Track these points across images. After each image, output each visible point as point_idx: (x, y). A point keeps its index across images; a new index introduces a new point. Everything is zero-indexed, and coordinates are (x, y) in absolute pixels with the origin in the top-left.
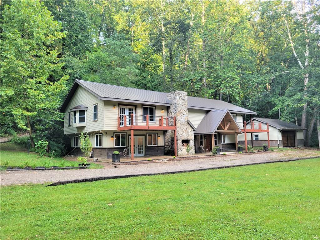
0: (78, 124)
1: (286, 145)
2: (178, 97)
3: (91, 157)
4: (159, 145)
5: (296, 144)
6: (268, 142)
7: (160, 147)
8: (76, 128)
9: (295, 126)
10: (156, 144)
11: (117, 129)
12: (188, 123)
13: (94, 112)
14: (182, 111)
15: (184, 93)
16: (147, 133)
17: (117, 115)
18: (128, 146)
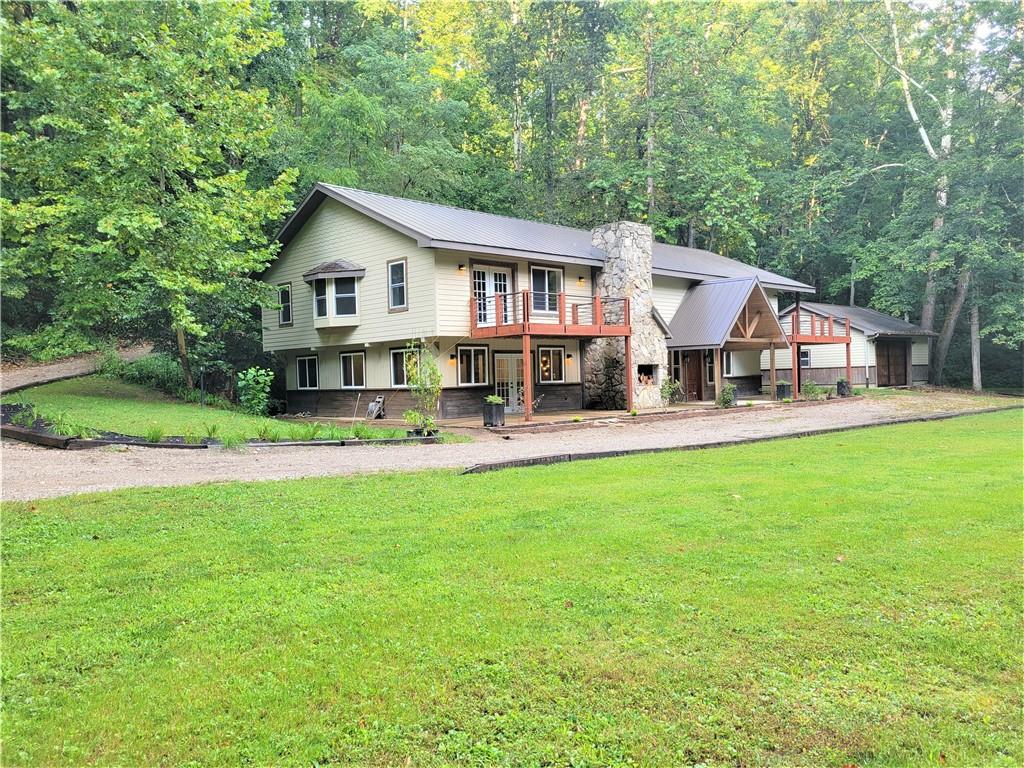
0: (333, 319)
1: (885, 380)
2: (628, 242)
3: (379, 417)
4: (570, 380)
5: (910, 378)
6: (848, 372)
7: (571, 388)
8: (316, 332)
9: (905, 327)
10: (561, 379)
11: (467, 335)
12: (654, 317)
13: (393, 283)
14: (637, 282)
15: (643, 230)
16: (539, 346)
17: (469, 294)
18: (492, 383)
